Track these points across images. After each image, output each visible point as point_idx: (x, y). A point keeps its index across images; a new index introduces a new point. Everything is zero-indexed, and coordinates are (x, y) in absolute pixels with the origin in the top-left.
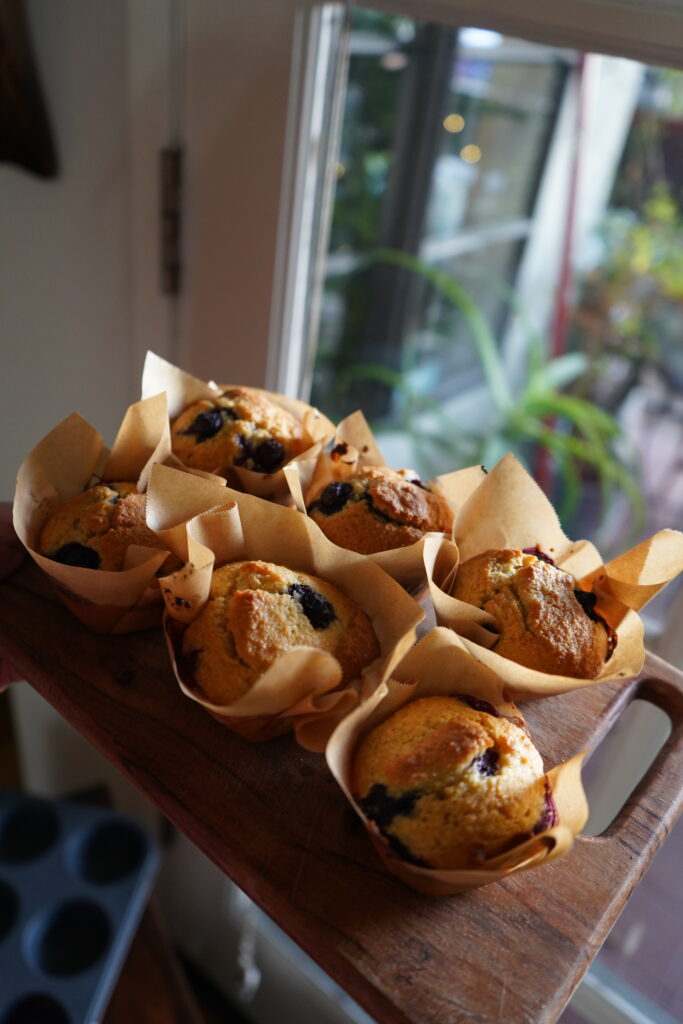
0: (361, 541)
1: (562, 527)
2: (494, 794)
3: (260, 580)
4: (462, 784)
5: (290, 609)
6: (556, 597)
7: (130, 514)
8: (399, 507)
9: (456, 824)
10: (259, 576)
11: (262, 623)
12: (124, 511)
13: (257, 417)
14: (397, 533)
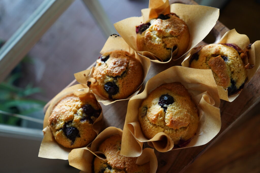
0: (132, 82)
1: (139, 17)
2: (234, 58)
3: (160, 117)
4: (231, 66)
5: (172, 108)
6: (168, 26)
7: (120, 163)
8: (122, 68)
9: (240, 70)
10: (159, 117)
11: (179, 118)
12: (118, 165)
13: (72, 113)
14: (132, 70)
